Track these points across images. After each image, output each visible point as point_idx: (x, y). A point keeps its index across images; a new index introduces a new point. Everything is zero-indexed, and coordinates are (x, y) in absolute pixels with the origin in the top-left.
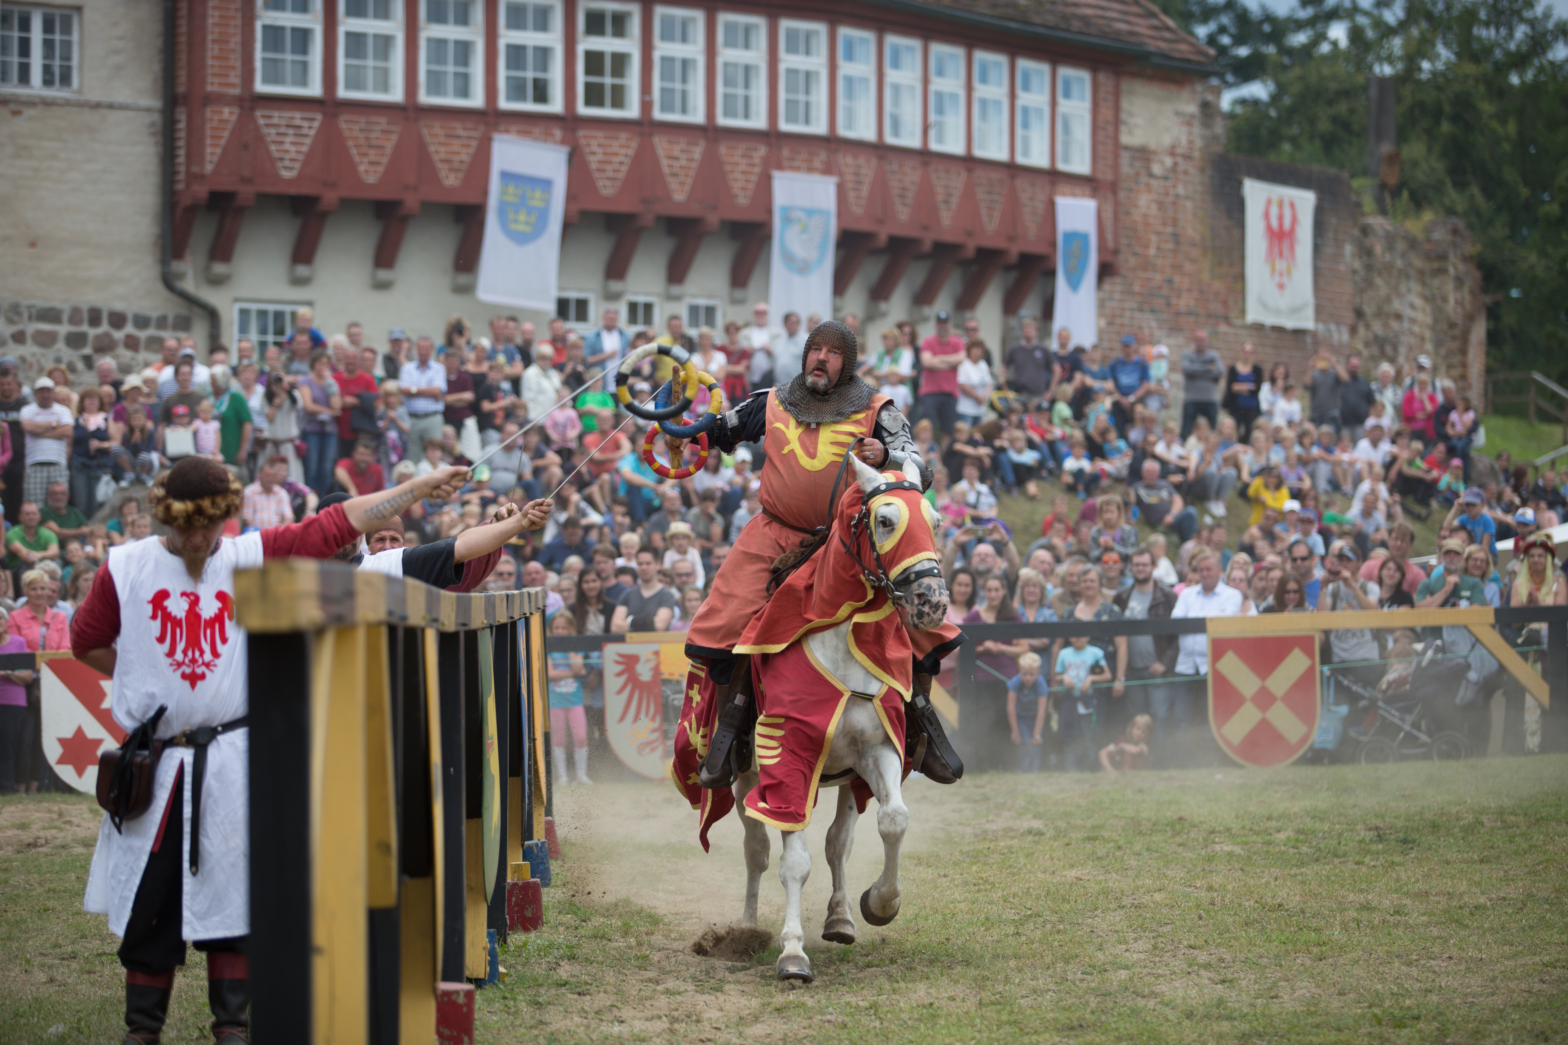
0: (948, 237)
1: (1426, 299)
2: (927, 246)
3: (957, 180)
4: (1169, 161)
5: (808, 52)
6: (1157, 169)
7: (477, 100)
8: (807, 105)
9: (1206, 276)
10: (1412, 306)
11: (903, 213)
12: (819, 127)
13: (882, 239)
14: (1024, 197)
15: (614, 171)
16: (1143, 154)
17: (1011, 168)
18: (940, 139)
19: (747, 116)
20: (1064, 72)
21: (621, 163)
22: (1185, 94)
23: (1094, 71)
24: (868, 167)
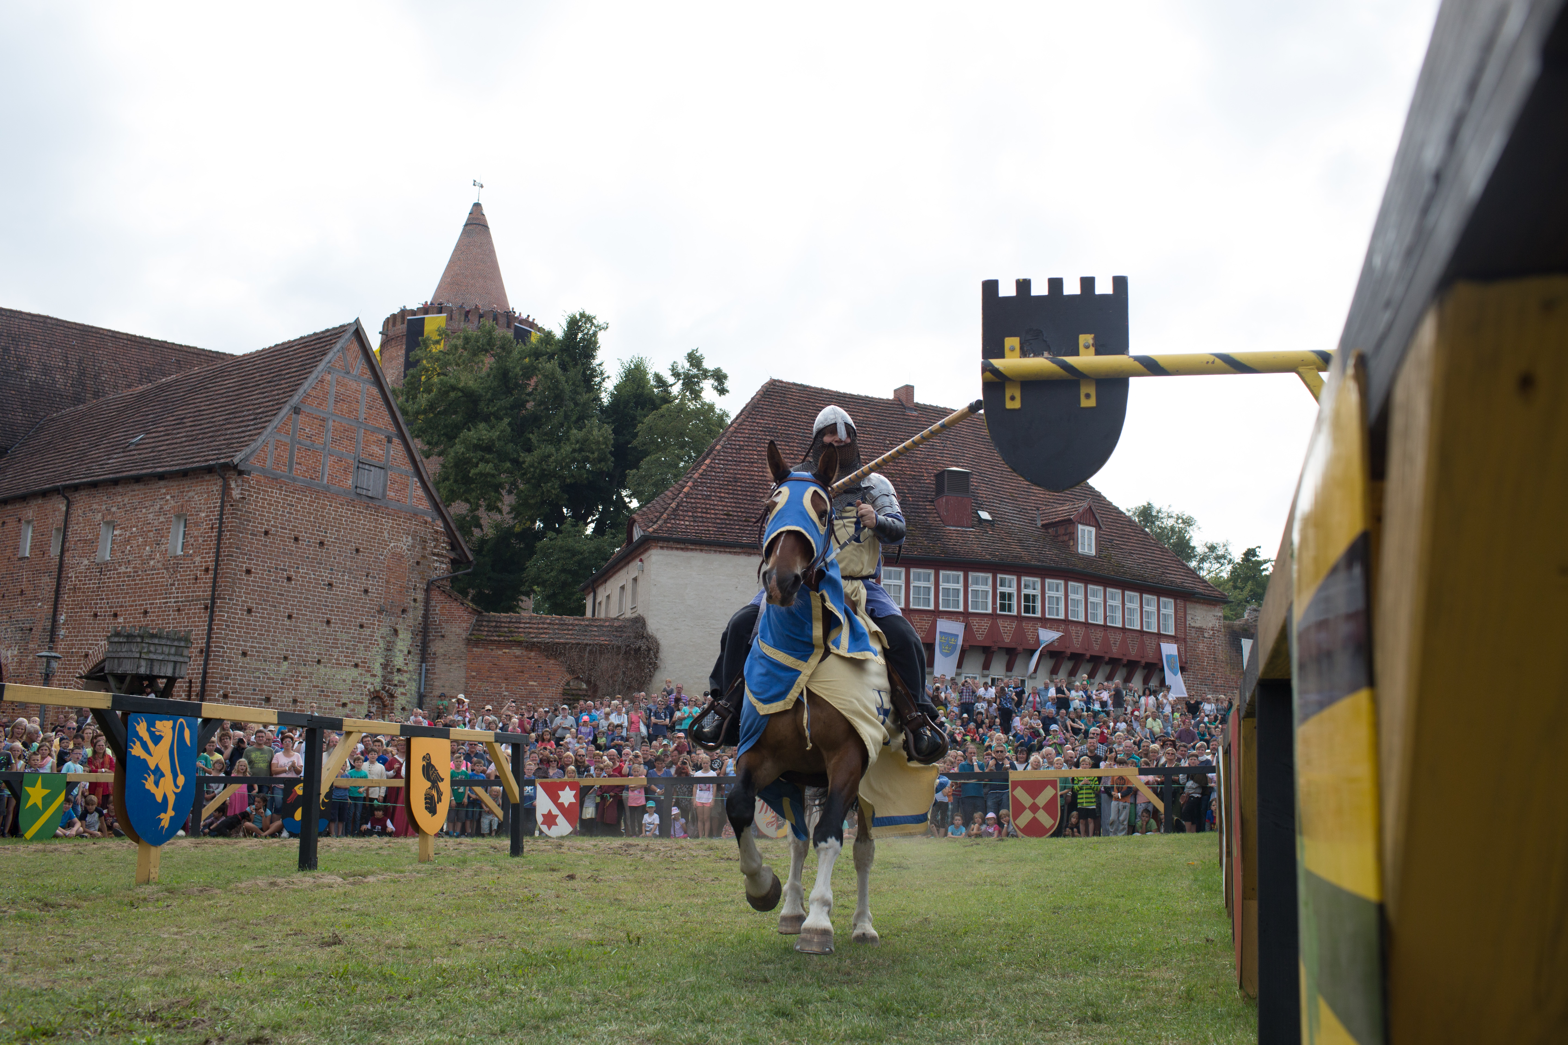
0: (1116, 656)
2: (1107, 659)
3: (1119, 636)
4: (1211, 632)
5: (1057, 591)
6: (1206, 635)
7: (932, 607)
8: (1057, 609)
9: (1228, 673)
11: (1097, 648)
12: (1062, 616)
13: (1088, 656)
14: (1147, 643)
15: (982, 632)
16: (1201, 630)
17: (1141, 632)
18: (1112, 623)
19: (1034, 613)
20: (1163, 599)
21: (984, 629)
22: (1217, 609)
23: (1175, 599)
24: (1082, 631)
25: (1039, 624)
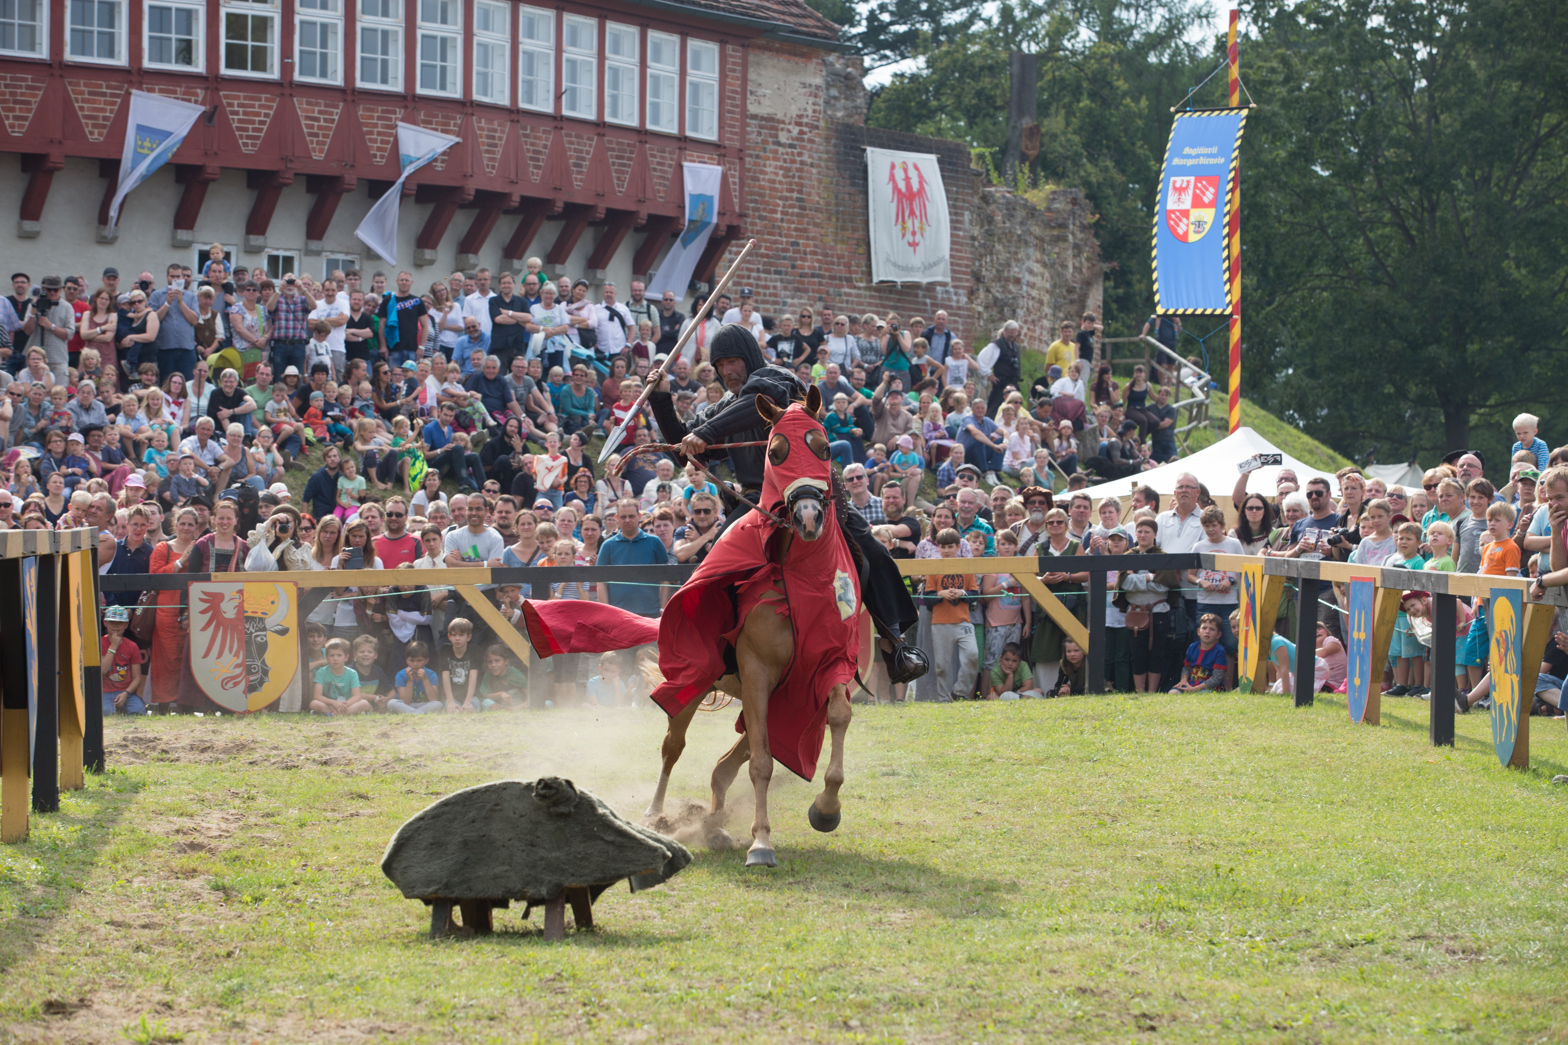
0: (579, 200)
1: (1045, 265)
2: (559, 207)
3: (589, 145)
4: (795, 130)
5: (444, 20)
6: (783, 138)
8: (444, 69)
9: (829, 240)
10: (1031, 272)
11: (535, 176)
12: (455, 92)
13: (516, 200)
14: (653, 162)
15: (254, 130)
16: (771, 123)
17: (641, 133)
18: (573, 107)
19: (385, 81)
20: (693, 44)
21: (262, 123)
22: (812, 66)
23: (723, 43)
24: (502, 131)
25: (400, 113)
